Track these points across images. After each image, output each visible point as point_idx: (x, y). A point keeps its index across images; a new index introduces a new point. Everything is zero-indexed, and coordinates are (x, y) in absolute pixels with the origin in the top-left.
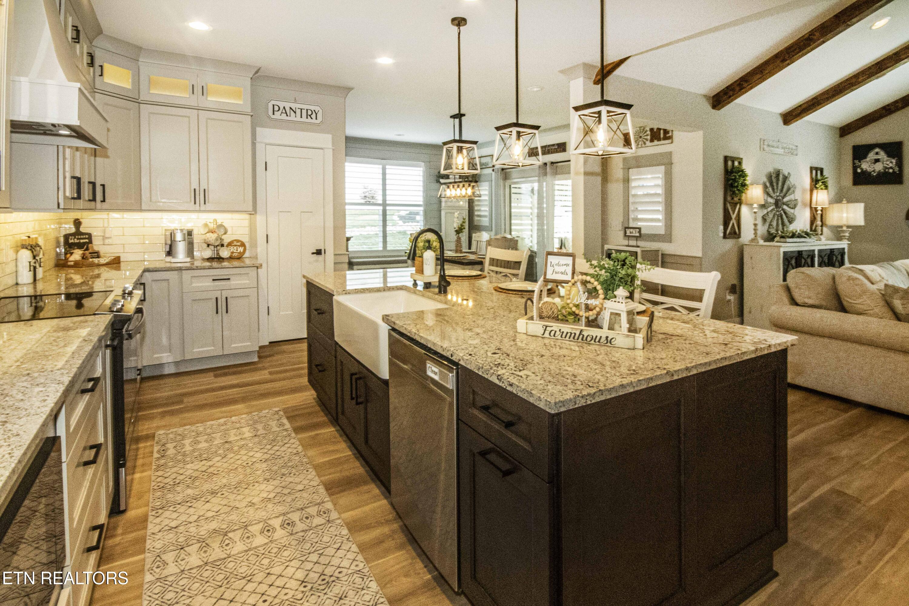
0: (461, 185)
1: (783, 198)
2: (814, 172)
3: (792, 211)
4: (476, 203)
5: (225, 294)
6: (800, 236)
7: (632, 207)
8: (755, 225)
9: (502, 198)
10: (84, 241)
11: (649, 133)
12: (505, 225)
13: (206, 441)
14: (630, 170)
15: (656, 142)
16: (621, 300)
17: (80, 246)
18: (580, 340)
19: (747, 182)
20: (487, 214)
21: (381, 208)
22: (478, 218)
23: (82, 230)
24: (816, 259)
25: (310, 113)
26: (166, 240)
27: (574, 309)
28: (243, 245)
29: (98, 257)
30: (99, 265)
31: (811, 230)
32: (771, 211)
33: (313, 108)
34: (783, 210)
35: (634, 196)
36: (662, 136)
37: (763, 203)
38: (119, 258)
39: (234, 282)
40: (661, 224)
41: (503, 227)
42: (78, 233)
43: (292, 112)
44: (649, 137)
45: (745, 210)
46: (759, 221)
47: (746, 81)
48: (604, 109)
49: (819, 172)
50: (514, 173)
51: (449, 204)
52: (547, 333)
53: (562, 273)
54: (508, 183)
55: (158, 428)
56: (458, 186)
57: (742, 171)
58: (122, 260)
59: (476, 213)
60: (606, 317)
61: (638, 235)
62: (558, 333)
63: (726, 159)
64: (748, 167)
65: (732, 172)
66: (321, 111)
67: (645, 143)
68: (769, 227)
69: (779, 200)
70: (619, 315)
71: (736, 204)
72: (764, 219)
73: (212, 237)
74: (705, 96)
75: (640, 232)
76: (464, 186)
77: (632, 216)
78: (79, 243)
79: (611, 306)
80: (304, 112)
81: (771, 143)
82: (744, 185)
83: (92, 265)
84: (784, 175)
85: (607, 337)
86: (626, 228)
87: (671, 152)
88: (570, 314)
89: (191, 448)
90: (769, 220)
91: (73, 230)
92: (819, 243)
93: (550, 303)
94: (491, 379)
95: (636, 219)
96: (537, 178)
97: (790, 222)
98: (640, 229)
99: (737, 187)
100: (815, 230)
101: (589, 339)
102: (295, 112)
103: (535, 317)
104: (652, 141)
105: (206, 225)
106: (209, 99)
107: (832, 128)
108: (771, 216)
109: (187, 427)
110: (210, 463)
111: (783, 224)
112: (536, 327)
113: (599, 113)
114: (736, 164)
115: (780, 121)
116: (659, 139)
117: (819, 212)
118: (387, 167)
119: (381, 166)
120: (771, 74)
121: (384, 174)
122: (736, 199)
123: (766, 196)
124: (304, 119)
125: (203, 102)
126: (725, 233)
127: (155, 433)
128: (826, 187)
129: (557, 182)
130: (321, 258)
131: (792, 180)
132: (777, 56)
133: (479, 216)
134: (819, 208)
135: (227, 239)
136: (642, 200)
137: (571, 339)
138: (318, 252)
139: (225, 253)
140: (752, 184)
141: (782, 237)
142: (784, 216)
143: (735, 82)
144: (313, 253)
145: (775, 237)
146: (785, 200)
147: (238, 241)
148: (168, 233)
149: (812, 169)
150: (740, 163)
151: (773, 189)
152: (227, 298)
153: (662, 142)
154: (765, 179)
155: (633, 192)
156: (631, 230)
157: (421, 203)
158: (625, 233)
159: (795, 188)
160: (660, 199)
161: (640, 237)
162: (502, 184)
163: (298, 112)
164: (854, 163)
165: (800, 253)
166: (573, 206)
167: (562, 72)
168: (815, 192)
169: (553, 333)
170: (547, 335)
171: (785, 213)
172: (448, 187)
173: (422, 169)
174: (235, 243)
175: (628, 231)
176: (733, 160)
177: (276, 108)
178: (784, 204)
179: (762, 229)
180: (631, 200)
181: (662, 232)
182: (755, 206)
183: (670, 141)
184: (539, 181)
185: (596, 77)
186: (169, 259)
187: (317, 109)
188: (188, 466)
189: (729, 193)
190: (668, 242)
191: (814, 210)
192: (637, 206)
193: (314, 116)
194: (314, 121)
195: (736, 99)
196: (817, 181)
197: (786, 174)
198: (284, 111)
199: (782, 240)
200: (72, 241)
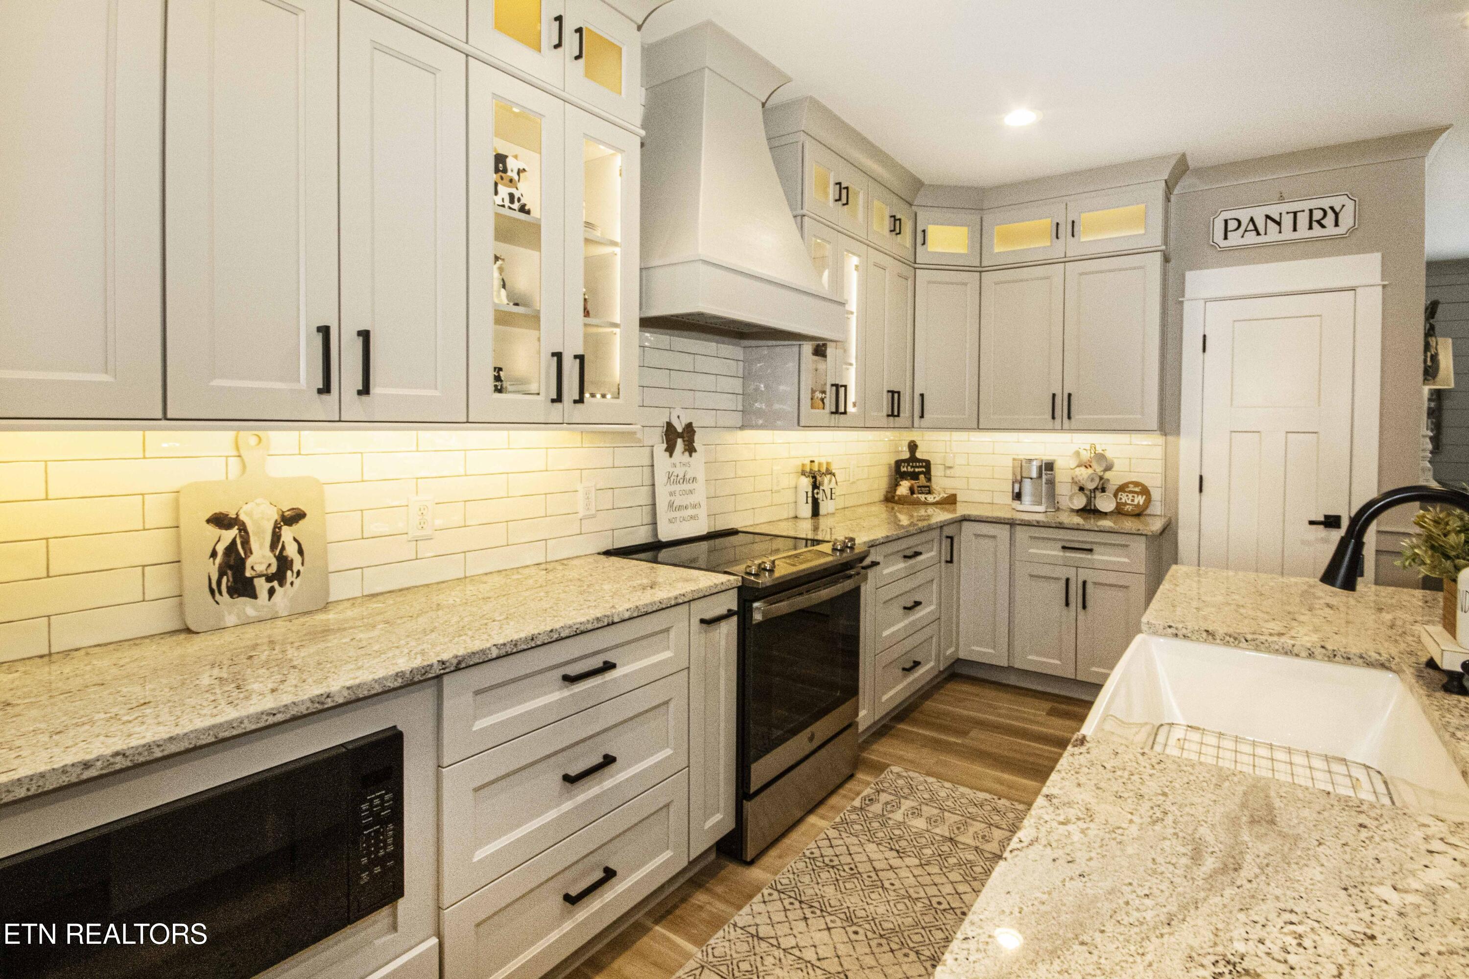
5: (1083, 574)
10: (920, 470)
13: (929, 820)
17: (914, 476)
23: (919, 455)
25: (1318, 215)
26: (1014, 474)
28: (1145, 491)
29: (929, 492)
30: (926, 504)
33: (1326, 203)
38: (954, 496)
39: (1101, 557)
42: (913, 459)
43: (1270, 223)
55: (900, 760)
58: (958, 499)
66: (1350, 205)
73: (1083, 474)
78: (914, 471)
80: (1303, 217)
83: (918, 503)
89: (901, 820)
91: (906, 455)
102: (1279, 224)
105: (1077, 454)
106: (1082, 240)
109: (930, 779)
110: (896, 862)
124: (1303, 232)
125: (1073, 248)
127: (889, 765)
130: (1336, 534)
135: (1115, 478)
138: (1331, 522)
139: (1106, 504)
144: (1312, 523)
147: (1136, 484)
148: (1018, 464)
152: (1084, 583)
163: (1288, 219)
174: (1131, 488)
177: (1232, 225)
186: (1016, 505)
187: (1337, 203)
188: (871, 847)
193: (1329, 220)
194: (1330, 230)
198: (1251, 227)
200: (905, 469)
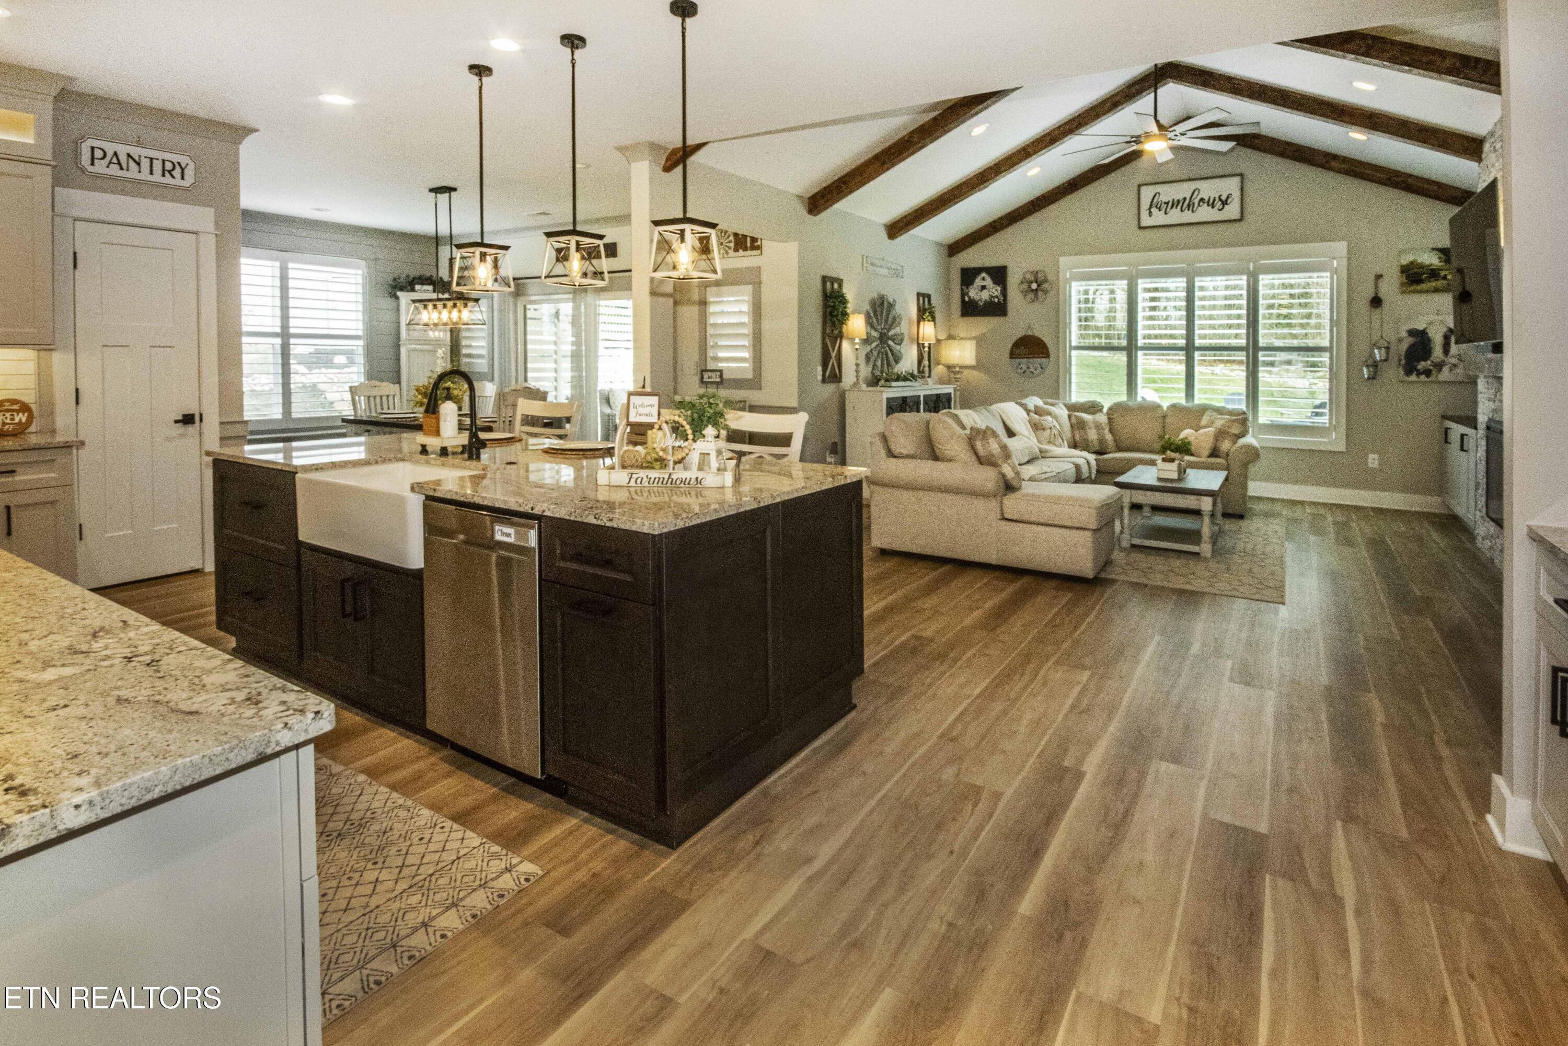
0: (450, 304)
1: (888, 331)
2: (921, 299)
3: (898, 347)
4: (464, 334)
5: (6, 500)
6: (905, 379)
7: (711, 342)
8: (857, 365)
9: (512, 327)
11: (732, 238)
12: (517, 370)
14: (708, 289)
15: (741, 252)
16: (710, 439)
18: (669, 485)
19: (849, 311)
20: (484, 352)
21: (278, 341)
22: (468, 360)
24: (922, 406)
25: (169, 166)
27: (661, 453)
28: (26, 409)
31: (919, 371)
32: (875, 347)
33: (175, 158)
34: (889, 346)
35: (715, 325)
36: (749, 244)
37: (865, 337)
39: (24, 477)
40: (747, 365)
41: (514, 374)
43: (131, 162)
44: (732, 245)
45: (846, 346)
46: (862, 361)
47: (845, 183)
48: (688, 227)
49: (926, 299)
50: (532, 287)
51: (415, 335)
52: (633, 480)
53: (647, 415)
54: (521, 302)
56: (445, 306)
57: (843, 296)
59: (464, 351)
60: (694, 458)
61: (718, 380)
62: (645, 479)
63: (824, 279)
64: (849, 292)
65: (831, 297)
66: (191, 164)
67: (727, 253)
68: (873, 369)
69: (885, 334)
70: (708, 454)
71: (836, 338)
72: (868, 358)
74: (800, 197)
75: (721, 376)
76: (455, 306)
77: (711, 353)
79: (701, 446)
80: (157, 166)
81: (875, 261)
82: (845, 314)
84: (889, 303)
85: (697, 478)
86: (702, 371)
87: (760, 267)
88: (656, 460)
90: (873, 359)
92: (926, 387)
93: (632, 451)
94: (586, 521)
95: (716, 359)
96: (571, 296)
97: (897, 362)
98: (721, 371)
99: (837, 316)
100: (923, 372)
101: (678, 482)
102: (138, 164)
103: (617, 466)
104: (736, 250)
107: (939, 244)
108: (875, 353)
111: (889, 365)
112: (621, 477)
113: (682, 232)
114: (836, 286)
115: (883, 234)
116: (745, 249)
117: (926, 349)
118: (290, 265)
119: (277, 264)
120: (870, 178)
121: (284, 278)
122: (836, 332)
123: (869, 328)
124: (157, 177)
126: (824, 375)
128: (934, 319)
129: (602, 303)
130: (192, 430)
131: (898, 309)
132: (876, 157)
133: (469, 356)
134: (926, 345)
136: (723, 332)
137: (660, 484)
138: (188, 420)
140: (853, 313)
141: (887, 380)
142: (890, 355)
143: (834, 183)
144: (176, 422)
145: (879, 380)
146: (891, 333)
147: (15, 401)
149: (919, 295)
150: (840, 285)
151: (877, 319)
152: (8, 508)
153: (749, 253)
154: (867, 307)
155: (711, 320)
156: (710, 374)
157: (360, 333)
158: (702, 378)
159: (901, 319)
160: (746, 331)
161: (721, 383)
162: (511, 304)
163: (145, 163)
164: (962, 290)
165: (904, 399)
166: (636, 340)
167: (621, 149)
168: (922, 323)
169: (639, 481)
170: (632, 483)
171: (891, 350)
172: (425, 307)
173: (360, 272)
174: (9, 406)
175: (706, 375)
176: (833, 280)
177: (98, 154)
178: (889, 338)
179: (865, 371)
180: (710, 331)
181: (750, 375)
182: (857, 341)
183: (758, 252)
184: (574, 300)
185: (666, 161)
187: (184, 160)
189: (829, 324)
190: (757, 389)
191: (920, 346)
192: (716, 340)
193: (177, 172)
194: (178, 181)
195: (834, 203)
196: (925, 310)
197: (891, 301)
198: (115, 160)
199: (888, 384)
